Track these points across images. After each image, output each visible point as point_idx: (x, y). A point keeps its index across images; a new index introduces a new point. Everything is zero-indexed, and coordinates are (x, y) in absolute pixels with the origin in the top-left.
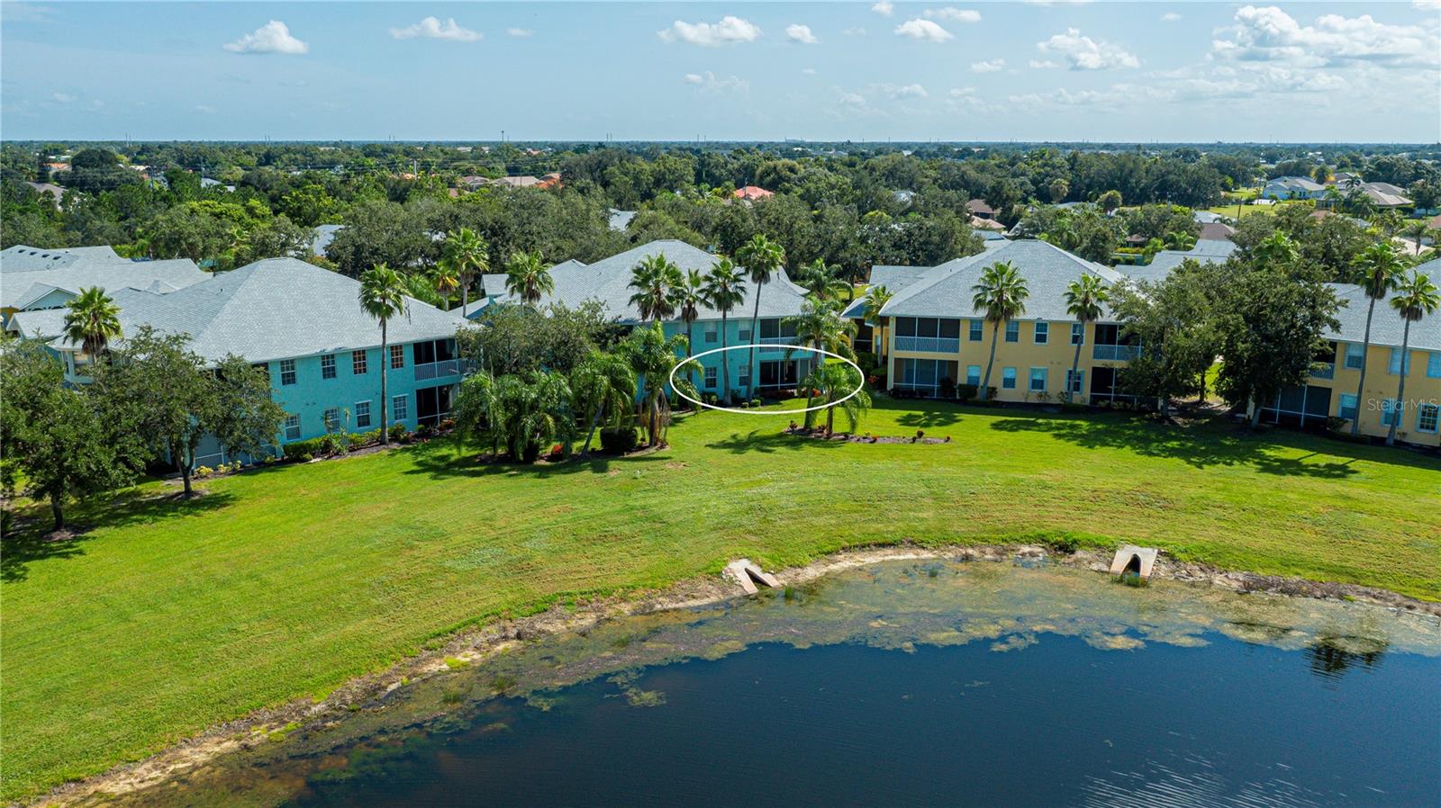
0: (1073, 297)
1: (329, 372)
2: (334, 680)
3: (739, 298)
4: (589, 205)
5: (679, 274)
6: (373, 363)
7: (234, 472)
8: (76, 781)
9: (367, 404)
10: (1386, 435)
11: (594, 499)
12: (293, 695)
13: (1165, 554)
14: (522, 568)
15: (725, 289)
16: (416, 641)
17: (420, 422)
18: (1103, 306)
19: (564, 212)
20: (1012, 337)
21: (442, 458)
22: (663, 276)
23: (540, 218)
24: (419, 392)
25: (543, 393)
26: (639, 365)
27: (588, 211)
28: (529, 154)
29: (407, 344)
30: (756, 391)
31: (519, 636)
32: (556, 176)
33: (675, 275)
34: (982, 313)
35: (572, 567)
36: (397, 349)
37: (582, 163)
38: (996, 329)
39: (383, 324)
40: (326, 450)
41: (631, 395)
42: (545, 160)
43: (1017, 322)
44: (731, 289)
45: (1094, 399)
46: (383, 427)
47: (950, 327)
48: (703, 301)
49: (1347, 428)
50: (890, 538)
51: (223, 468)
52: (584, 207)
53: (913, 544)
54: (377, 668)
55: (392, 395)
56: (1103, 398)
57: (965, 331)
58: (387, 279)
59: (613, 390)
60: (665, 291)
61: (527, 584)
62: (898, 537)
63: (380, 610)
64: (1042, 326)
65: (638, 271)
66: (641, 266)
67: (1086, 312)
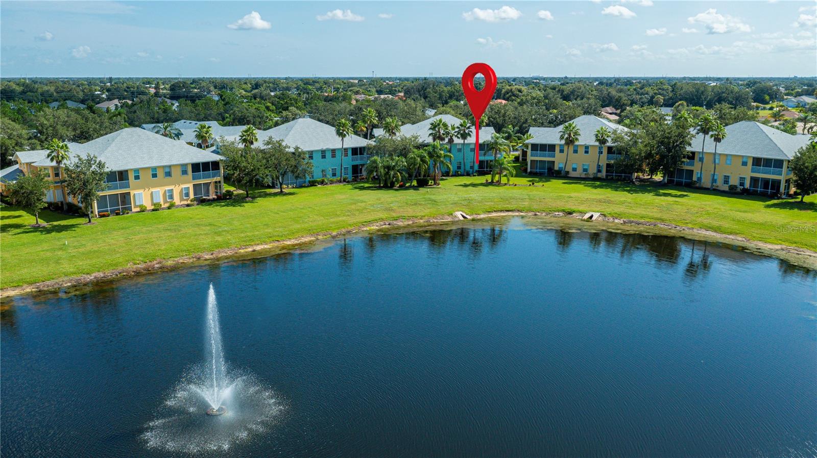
0: (597, 136)
1: (324, 157)
2: (338, 228)
3: (470, 135)
4: (416, 105)
5: (447, 125)
6: (338, 154)
7: (293, 188)
8: (278, 241)
9: (335, 169)
10: (710, 187)
11: (413, 196)
12: (327, 230)
13: (603, 215)
14: (390, 210)
15: (464, 131)
16: (360, 223)
17: (353, 176)
18: (609, 139)
19: (406, 108)
20: (576, 151)
21: (362, 186)
22: (441, 126)
23: (395, 110)
24: (353, 166)
25: (397, 164)
26: (431, 155)
27: (416, 107)
28: (387, 84)
29: (349, 148)
30: (476, 171)
31: (389, 224)
32: (402, 94)
33: (445, 125)
34: (563, 142)
35: (405, 210)
36: (346, 150)
37: (415, 87)
38: (568, 148)
39: (343, 139)
40: (322, 183)
41: (427, 165)
42: (396, 87)
43: (578, 146)
44: (467, 131)
45: (607, 176)
46: (341, 176)
47: (552, 148)
48: (456, 136)
49: (697, 185)
50: (511, 209)
51: (290, 186)
52: (414, 106)
53: (518, 211)
54: (349, 227)
55: (344, 166)
56: (610, 175)
57: (557, 149)
58: (345, 124)
59: (421, 163)
60: (442, 132)
61: (391, 213)
62: (514, 209)
63: (348, 215)
64: (587, 147)
65: (432, 124)
66: (433, 122)
67: (603, 142)
